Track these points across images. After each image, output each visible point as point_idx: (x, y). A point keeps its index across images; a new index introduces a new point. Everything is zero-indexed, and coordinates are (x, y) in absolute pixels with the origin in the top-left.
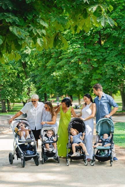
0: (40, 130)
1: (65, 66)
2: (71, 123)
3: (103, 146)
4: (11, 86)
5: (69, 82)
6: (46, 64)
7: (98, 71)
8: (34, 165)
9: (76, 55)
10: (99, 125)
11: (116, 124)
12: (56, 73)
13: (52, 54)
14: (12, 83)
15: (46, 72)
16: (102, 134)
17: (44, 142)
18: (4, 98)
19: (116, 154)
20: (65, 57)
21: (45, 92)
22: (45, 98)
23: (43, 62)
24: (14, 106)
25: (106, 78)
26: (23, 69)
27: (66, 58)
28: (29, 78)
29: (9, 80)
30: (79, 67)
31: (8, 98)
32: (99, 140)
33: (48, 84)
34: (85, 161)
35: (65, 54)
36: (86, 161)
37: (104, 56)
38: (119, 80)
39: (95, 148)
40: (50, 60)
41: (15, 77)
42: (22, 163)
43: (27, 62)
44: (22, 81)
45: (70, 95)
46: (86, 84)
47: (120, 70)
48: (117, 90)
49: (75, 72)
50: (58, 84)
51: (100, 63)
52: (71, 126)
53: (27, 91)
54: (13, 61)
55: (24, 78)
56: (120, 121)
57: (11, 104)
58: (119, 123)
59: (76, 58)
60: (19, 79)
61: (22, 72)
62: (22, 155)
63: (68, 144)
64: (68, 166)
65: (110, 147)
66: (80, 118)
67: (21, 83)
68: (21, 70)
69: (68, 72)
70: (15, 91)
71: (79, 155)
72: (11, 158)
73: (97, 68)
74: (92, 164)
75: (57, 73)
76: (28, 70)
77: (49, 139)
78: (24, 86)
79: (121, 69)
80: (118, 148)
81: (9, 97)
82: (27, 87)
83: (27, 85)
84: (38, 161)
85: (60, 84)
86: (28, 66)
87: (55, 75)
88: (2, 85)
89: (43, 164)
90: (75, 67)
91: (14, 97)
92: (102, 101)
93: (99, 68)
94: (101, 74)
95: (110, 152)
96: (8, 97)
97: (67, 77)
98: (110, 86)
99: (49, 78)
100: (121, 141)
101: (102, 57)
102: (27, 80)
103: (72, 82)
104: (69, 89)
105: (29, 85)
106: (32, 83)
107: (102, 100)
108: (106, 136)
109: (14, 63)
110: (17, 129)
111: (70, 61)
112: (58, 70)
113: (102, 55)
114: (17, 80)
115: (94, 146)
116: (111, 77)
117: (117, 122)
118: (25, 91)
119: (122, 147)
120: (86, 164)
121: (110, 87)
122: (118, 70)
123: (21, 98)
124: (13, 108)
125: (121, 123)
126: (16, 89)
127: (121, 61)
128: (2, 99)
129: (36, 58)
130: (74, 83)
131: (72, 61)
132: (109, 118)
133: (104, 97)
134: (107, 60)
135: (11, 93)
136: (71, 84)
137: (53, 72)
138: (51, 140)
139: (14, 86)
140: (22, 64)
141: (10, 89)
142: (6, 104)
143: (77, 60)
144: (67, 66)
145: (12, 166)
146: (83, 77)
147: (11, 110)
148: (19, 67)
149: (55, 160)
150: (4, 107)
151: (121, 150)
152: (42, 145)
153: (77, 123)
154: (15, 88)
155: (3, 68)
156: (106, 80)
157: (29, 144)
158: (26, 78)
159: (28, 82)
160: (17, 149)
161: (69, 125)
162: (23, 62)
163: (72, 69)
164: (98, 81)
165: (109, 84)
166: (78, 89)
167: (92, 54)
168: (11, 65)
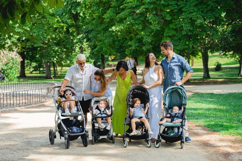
0: (90, 101)
1: (127, 19)
2: (131, 91)
3: (172, 122)
4: (57, 44)
5: (132, 39)
6: (103, 15)
7: (172, 26)
8: (81, 146)
9: (143, 4)
10: (168, 95)
11: (194, 96)
12: (116, 28)
13: (111, 2)
14: (59, 41)
15: (103, 26)
16: (171, 107)
17: (95, 116)
18: (49, 60)
19: (189, 133)
20: (128, 6)
21: (102, 52)
22: (102, 60)
23: (99, 13)
24: (63, 71)
25: (182, 35)
26: (73, 22)
27: (129, 8)
28: (81, 34)
29: (55, 36)
30: (146, 20)
31: (53, 61)
32: (166, 115)
33: (106, 41)
34: (147, 141)
35: (128, 3)
36: (149, 142)
37: (180, 5)
38: (199, 38)
39: (162, 125)
40: (108, 9)
41: (64, 33)
42: (66, 143)
43: (80, 13)
44: (73, 38)
45: (134, 57)
46: (155, 42)
47: (200, 25)
48: (197, 51)
49: (141, 26)
50: (119, 42)
51: (174, 15)
52: (131, 95)
53: (79, 51)
54: (60, 12)
55: (75, 34)
56: (199, 91)
57: (59, 69)
58: (197, 94)
59: (143, 8)
60: (69, 36)
61: (72, 26)
62: (66, 132)
63: (126, 119)
64: (125, 147)
65: (181, 124)
66: (143, 86)
67: (71, 41)
68: (71, 24)
69: (131, 26)
70: (63, 51)
71: (140, 133)
72: (52, 136)
73: (170, 22)
74: (157, 146)
75: (118, 27)
76: (80, 23)
77: (101, 112)
78: (75, 45)
79: (201, 23)
80: (193, 126)
81: (55, 59)
82: (79, 47)
83: (79, 43)
84: (87, 140)
85: (121, 43)
86: (80, 18)
87: (114, 30)
88: (46, 43)
89: (93, 144)
90: (141, 19)
91: (62, 59)
92: (172, 64)
93: (173, 21)
94: (176, 30)
95: (181, 130)
96: (53, 59)
97: (130, 33)
98: (187, 45)
99: (107, 34)
100: (198, 117)
101: (176, 7)
102: (78, 37)
103: (137, 40)
104: (133, 48)
105: (81, 44)
106: (85, 41)
107: (173, 62)
108: (176, 109)
109: (62, 14)
110: (60, 99)
111: (135, 12)
112: (119, 24)
113: (177, 4)
114: (66, 37)
115: (160, 122)
116: (188, 34)
117: (195, 92)
118: (76, 51)
119: (198, 124)
120: (149, 146)
121: (186, 47)
122: (198, 25)
123: (71, 61)
124: (61, 73)
125: (200, 94)
126: (65, 48)
127: (202, 12)
128: (46, 61)
129: (90, 8)
130: (140, 41)
131: (137, 12)
132: (180, 86)
133: (175, 59)
134: (183, 11)
135: (58, 53)
136: (135, 42)
137: (112, 26)
138: (104, 114)
139: (63, 44)
140: (72, 15)
141: (56, 48)
142: (52, 69)
143: (144, 10)
144: (130, 18)
145: (53, 147)
146: (151, 33)
147: (58, 76)
148: (68, 19)
149: (109, 140)
150: (49, 73)
151: (197, 128)
152: (92, 120)
153: (139, 92)
154: (63, 47)
155: (47, 20)
156: (181, 37)
157: (76, 119)
158: (78, 34)
159: (80, 39)
160: (60, 124)
161: (129, 95)
162: (74, 13)
163: (136, 22)
164: (171, 38)
165: (185, 43)
166: (144, 48)
167: (164, 3)
168: (58, 17)
